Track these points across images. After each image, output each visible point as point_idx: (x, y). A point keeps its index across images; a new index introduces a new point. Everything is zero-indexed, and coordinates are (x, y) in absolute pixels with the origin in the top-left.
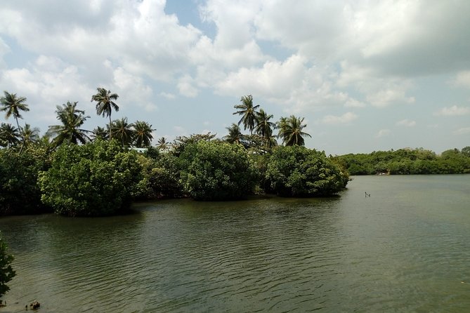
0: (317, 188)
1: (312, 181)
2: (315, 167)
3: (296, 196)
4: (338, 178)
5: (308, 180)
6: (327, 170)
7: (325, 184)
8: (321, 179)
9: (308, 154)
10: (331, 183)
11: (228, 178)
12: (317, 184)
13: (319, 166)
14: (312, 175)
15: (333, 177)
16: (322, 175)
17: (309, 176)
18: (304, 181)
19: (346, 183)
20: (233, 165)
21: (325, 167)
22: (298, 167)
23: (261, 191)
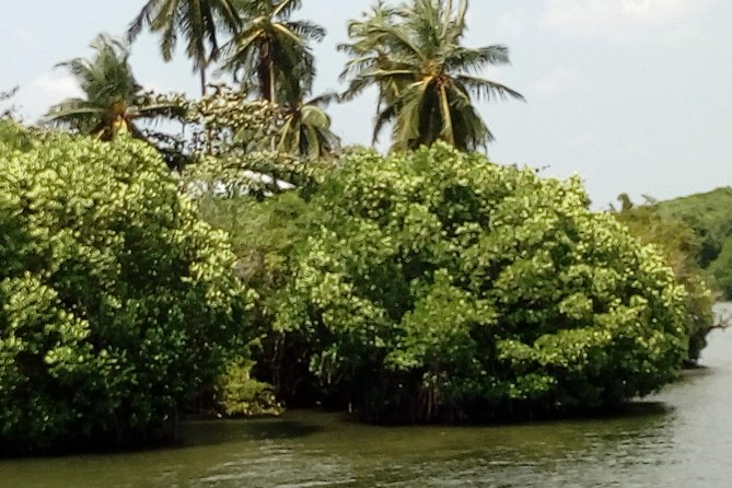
0: (551, 369)
1: (528, 333)
2: (540, 263)
3: (444, 416)
4: (657, 315)
5: (505, 329)
6: (603, 276)
7: (592, 351)
8: (574, 324)
9: (499, 195)
10: (622, 344)
11: (81, 329)
12: (549, 350)
13: (562, 257)
14: (523, 303)
15: (632, 312)
16: (578, 303)
17: (512, 307)
18: (483, 337)
19: (697, 342)
20: (108, 255)
21: (591, 257)
22: (452, 263)
23: (258, 398)
